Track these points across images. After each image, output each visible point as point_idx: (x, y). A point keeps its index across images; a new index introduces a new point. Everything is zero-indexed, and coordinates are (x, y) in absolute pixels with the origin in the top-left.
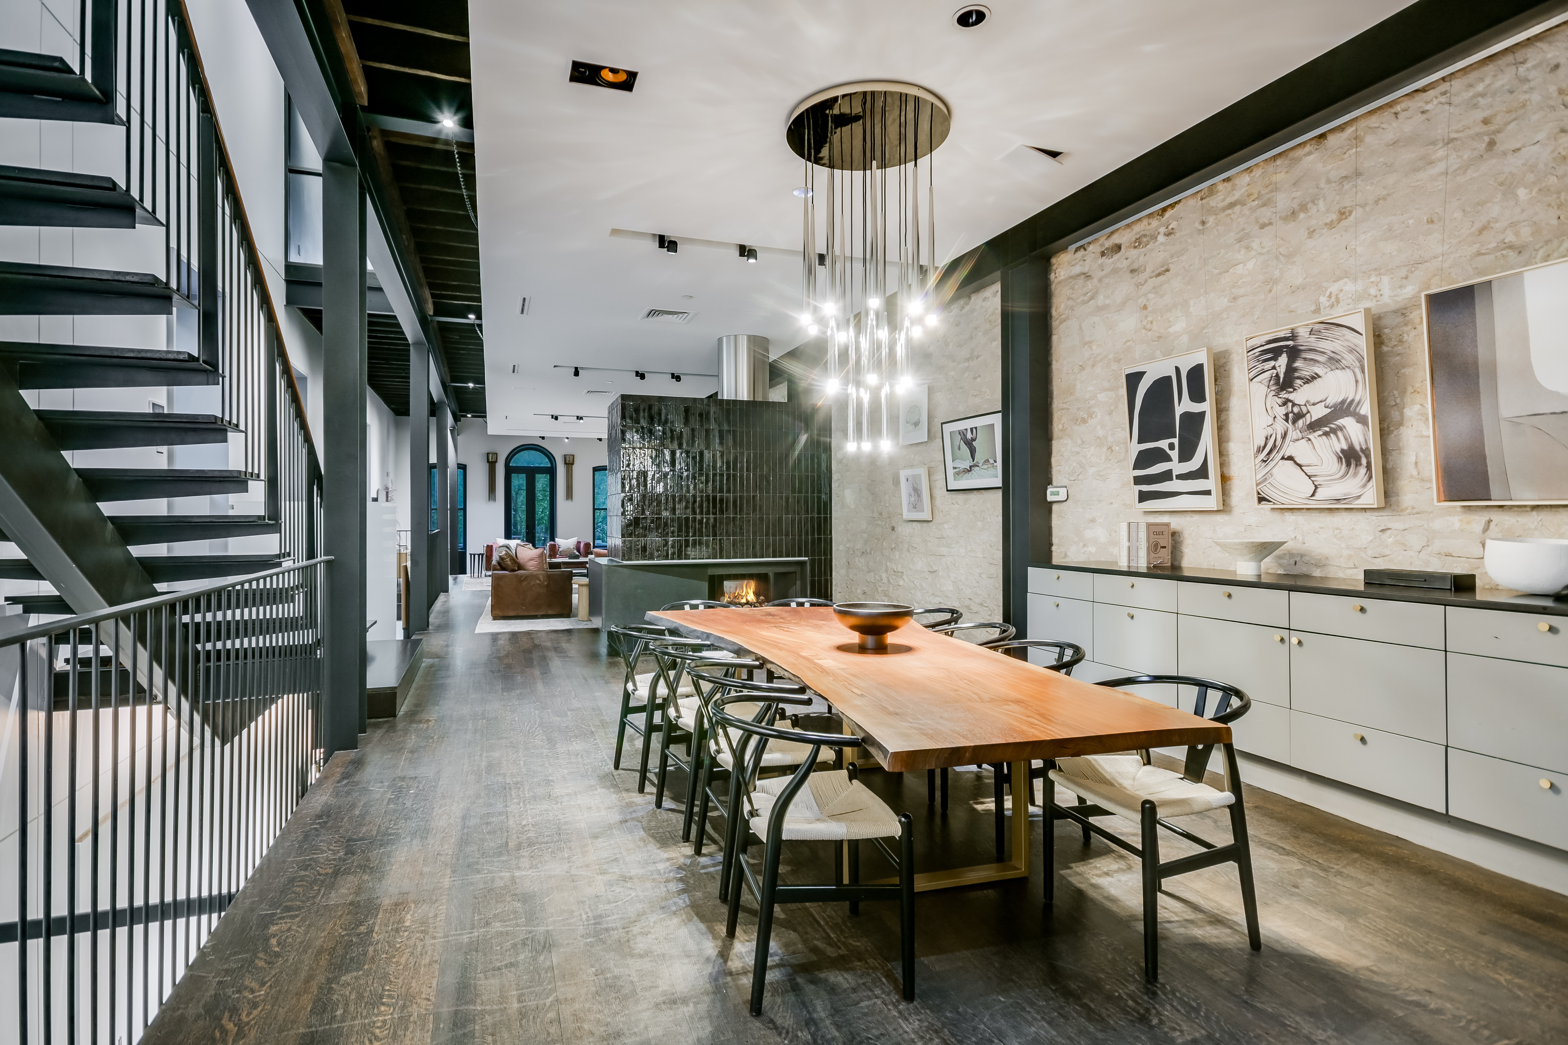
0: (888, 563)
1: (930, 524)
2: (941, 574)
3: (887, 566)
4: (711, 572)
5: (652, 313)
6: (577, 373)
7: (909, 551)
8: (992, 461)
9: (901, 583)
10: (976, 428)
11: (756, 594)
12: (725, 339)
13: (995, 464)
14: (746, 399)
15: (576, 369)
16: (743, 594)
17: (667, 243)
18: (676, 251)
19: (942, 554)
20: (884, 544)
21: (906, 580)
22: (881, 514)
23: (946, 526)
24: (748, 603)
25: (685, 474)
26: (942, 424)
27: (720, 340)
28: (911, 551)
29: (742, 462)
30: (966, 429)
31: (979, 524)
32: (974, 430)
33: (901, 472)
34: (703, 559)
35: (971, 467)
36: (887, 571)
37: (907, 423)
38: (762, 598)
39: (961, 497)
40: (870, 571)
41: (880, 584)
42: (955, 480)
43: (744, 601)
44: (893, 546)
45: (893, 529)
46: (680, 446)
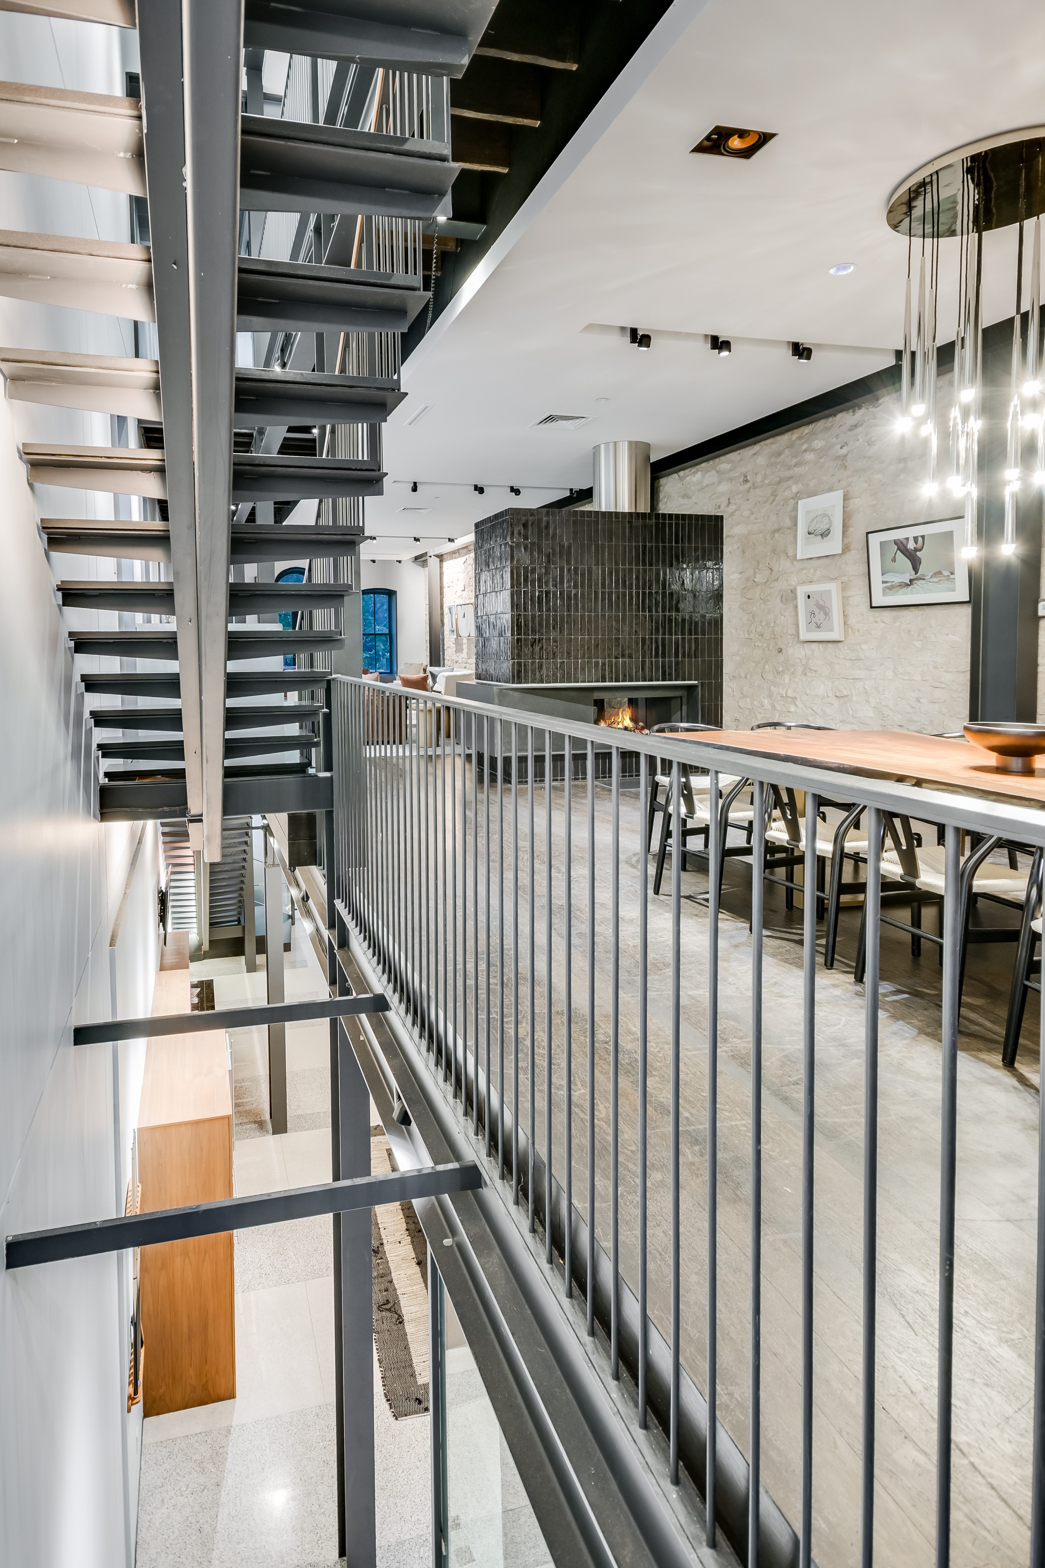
0: (772, 688)
1: (840, 645)
2: (855, 699)
3: (770, 690)
4: (597, 695)
5: (550, 419)
6: (415, 489)
7: (805, 674)
8: (946, 573)
9: (793, 709)
10: (923, 537)
11: (634, 720)
12: (602, 446)
13: (952, 576)
14: (626, 511)
15: (415, 483)
16: (620, 720)
17: (640, 339)
18: (648, 346)
19: (857, 677)
20: (767, 667)
21: (800, 705)
22: (762, 635)
23: (864, 647)
24: (626, 729)
25: (573, 592)
26: (868, 533)
27: (597, 448)
28: (809, 674)
29: (631, 579)
30: (907, 539)
31: (918, 644)
32: (920, 540)
33: (799, 588)
34: (592, 682)
35: (911, 581)
36: (770, 696)
37: (809, 533)
38: (641, 724)
39: (887, 615)
40: (744, 696)
41: (760, 711)
42: (884, 595)
43: (620, 726)
44: (781, 669)
45: (780, 651)
46: (568, 562)
